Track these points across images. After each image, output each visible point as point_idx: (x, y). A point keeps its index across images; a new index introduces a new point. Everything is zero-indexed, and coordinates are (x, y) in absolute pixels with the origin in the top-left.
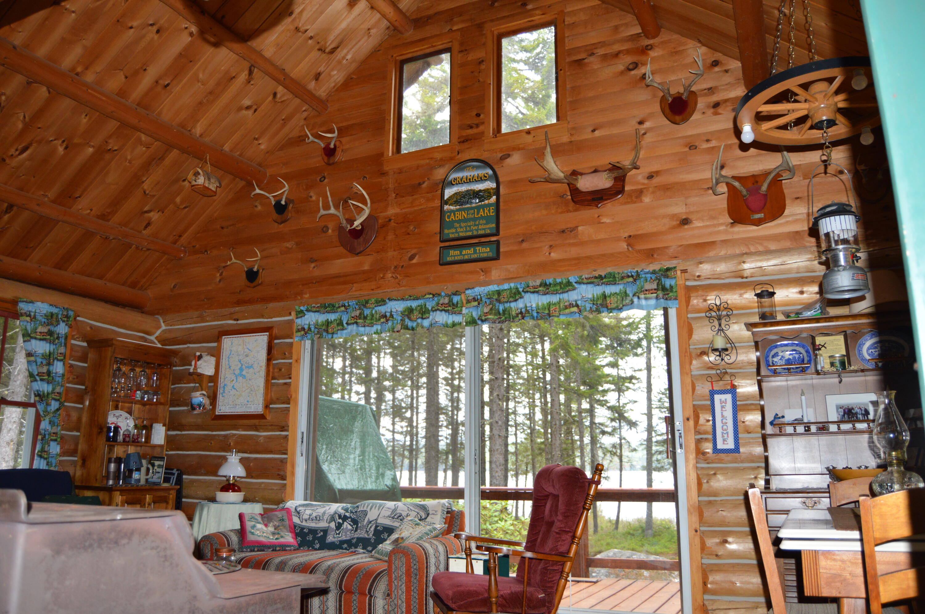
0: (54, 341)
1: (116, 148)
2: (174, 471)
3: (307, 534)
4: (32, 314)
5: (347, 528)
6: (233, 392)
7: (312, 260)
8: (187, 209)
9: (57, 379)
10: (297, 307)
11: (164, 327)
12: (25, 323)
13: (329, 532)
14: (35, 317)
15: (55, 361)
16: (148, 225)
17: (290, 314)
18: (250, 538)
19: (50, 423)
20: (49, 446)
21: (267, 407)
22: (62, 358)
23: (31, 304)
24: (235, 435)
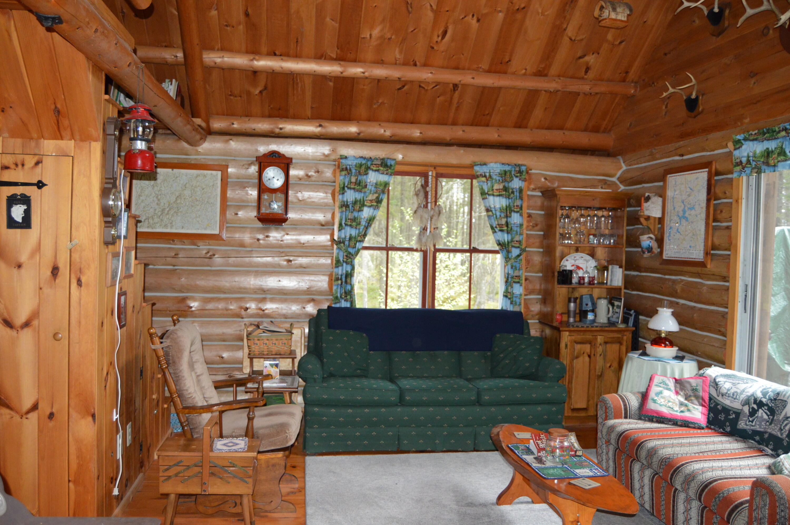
0: (509, 195)
1: (523, 6)
2: (632, 312)
3: (720, 412)
4: (487, 174)
5: (762, 417)
6: (678, 235)
7: (753, 74)
8: (623, 43)
9: (515, 229)
10: (734, 136)
11: (624, 168)
12: (481, 184)
13: (741, 417)
14: (490, 176)
15: (513, 214)
16: (587, 69)
17: (726, 146)
18: (651, 405)
19: (512, 268)
20: (512, 287)
21: (707, 253)
22: (518, 210)
23: (484, 166)
24: (682, 281)
